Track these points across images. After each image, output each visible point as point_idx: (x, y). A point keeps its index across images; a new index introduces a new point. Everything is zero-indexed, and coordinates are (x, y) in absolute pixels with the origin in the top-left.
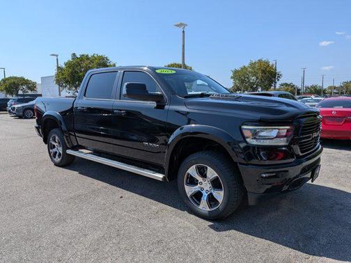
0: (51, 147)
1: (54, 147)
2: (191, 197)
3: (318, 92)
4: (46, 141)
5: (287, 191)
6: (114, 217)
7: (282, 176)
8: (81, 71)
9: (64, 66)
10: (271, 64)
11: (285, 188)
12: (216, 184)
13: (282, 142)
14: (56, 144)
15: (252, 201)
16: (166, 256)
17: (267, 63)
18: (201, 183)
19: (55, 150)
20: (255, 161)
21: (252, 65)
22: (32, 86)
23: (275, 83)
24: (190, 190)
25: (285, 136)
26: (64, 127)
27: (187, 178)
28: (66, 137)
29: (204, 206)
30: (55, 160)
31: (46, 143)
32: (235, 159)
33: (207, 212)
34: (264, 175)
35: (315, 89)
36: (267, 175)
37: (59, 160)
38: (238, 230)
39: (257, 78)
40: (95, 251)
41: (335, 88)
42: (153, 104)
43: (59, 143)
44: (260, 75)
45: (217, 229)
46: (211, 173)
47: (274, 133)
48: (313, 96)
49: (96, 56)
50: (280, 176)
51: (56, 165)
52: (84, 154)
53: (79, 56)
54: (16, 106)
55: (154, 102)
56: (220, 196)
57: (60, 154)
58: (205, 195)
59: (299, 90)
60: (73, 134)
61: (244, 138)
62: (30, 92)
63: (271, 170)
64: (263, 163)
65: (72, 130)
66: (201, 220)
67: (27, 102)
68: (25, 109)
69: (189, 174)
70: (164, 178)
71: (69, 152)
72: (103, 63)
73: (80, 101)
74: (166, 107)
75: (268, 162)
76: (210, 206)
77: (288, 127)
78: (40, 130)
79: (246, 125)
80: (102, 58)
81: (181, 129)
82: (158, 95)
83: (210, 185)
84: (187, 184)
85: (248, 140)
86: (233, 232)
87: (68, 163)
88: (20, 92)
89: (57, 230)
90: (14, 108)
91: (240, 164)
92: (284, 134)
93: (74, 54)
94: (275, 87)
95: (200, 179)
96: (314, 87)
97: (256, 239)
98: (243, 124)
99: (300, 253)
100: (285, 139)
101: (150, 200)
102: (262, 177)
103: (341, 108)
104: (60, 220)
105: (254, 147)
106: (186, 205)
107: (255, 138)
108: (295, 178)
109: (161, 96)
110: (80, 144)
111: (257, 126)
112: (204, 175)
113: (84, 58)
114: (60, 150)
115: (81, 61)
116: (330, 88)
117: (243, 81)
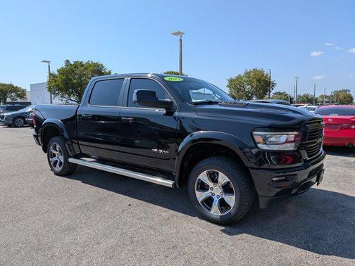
0: (51, 156)
1: (54, 155)
2: (202, 202)
3: (310, 100)
4: (45, 149)
5: (296, 194)
6: (125, 224)
7: (292, 179)
8: (75, 79)
9: (57, 73)
10: (265, 73)
11: (294, 191)
12: (227, 189)
13: (290, 147)
14: (56, 153)
15: (263, 204)
16: (183, 260)
17: (262, 72)
18: (212, 189)
19: (55, 159)
20: (266, 166)
21: (247, 74)
22: (21, 94)
23: (270, 91)
24: (201, 196)
25: (294, 141)
26: (66, 135)
27: (198, 183)
28: (68, 145)
29: (215, 211)
30: (56, 169)
31: (45, 152)
32: (247, 164)
33: (219, 217)
34: (274, 179)
35: (307, 98)
36: (277, 179)
37: (60, 169)
38: (249, 234)
39: (252, 87)
40: (111, 258)
41: (326, 97)
42: (163, 111)
43: (60, 151)
44: (255, 83)
45: (229, 233)
46: (223, 178)
47: (283, 138)
48: (306, 105)
49: (90, 63)
50: (290, 179)
51: (57, 174)
52: (88, 163)
53: (72, 63)
54: (5, 114)
55: (164, 109)
56: (231, 200)
57: (61, 163)
58: (216, 201)
59: (291, 99)
60: (76, 142)
61: (256, 143)
62: (19, 100)
63: (281, 174)
64: (273, 167)
65: (74, 138)
66: (213, 225)
67: (17, 110)
68: (15, 118)
69: (199, 180)
70: (174, 185)
71: (71, 160)
72: (98, 70)
73: (84, 108)
74: (177, 114)
75: (278, 167)
76: (222, 211)
77: (296, 133)
78: (39, 138)
79: (256, 131)
80: (97, 65)
81: (191, 136)
82: (167, 102)
83: (221, 190)
84: (198, 190)
85: (259, 145)
86: (245, 235)
87: (70, 172)
88: (9, 100)
89: (67, 239)
90: (3, 116)
91: (251, 168)
92: (293, 139)
93: (68, 61)
94: (269, 95)
95: (211, 184)
96: (306, 96)
97: (267, 241)
98: (253, 131)
99: (310, 253)
100: (293, 144)
101: (159, 207)
102: (273, 181)
103: (336, 116)
104: (69, 229)
105: (264, 152)
106: (197, 210)
107: (266, 144)
108: (303, 181)
109: (171, 103)
110: (83, 152)
111: (267, 131)
112: (215, 181)
113: (78, 65)
114: (62, 159)
115: (75, 68)
116: (322, 97)
117: (239, 90)
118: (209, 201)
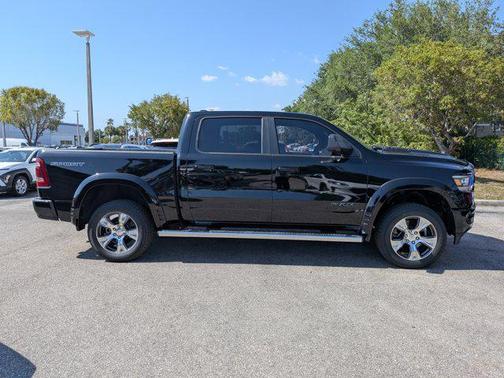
2: (399, 251)
14: (111, 227)
18: (407, 236)
19: (110, 237)
24: (396, 245)
28: (157, 211)
29: (415, 256)
37: (130, 250)
57: (127, 242)
71: (166, 233)
76: (421, 255)
85: (459, 188)
95: (406, 231)
110: (185, 218)
111: (461, 175)
118: (406, 249)
